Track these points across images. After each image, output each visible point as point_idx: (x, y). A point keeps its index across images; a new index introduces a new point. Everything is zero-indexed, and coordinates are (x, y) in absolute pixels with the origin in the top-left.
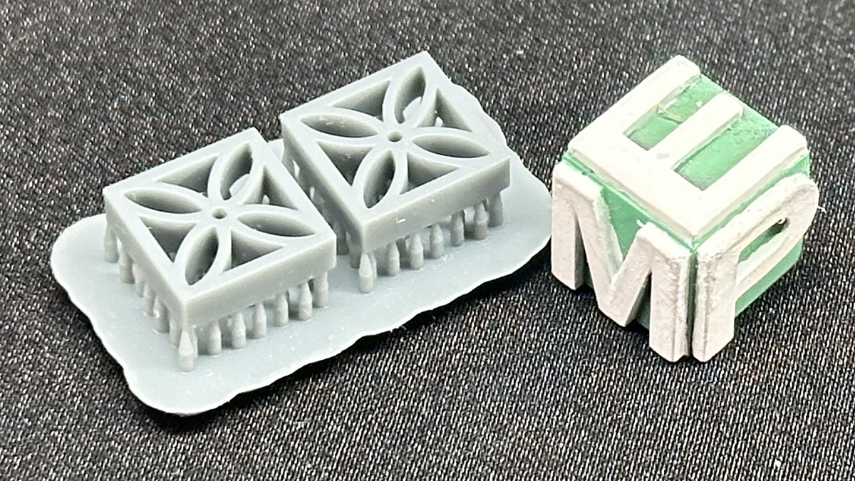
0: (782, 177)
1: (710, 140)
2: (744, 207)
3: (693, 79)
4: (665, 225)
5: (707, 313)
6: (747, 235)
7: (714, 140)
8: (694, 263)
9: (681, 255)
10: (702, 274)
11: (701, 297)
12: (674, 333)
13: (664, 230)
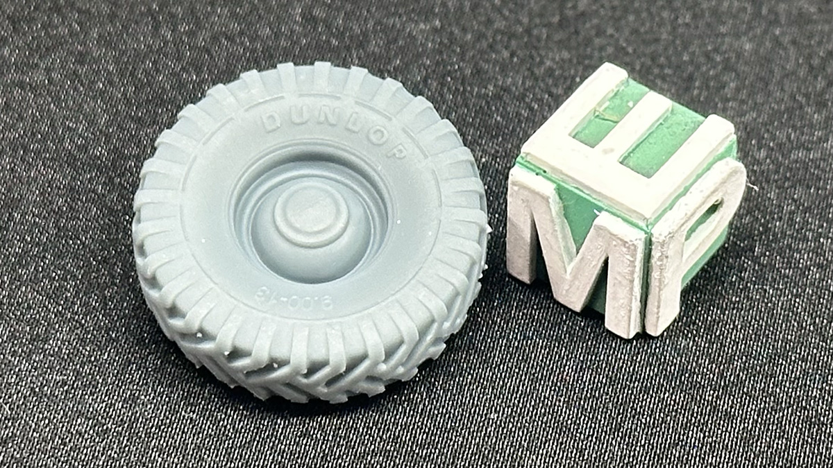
0: (716, 161)
1: (647, 135)
2: (686, 190)
3: (622, 83)
4: (618, 213)
5: (660, 290)
6: (692, 215)
7: (650, 134)
8: (649, 243)
9: (637, 238)
10: (656, 254)
11: (655, 275)
12: (630, 311)
13: (618, 217)
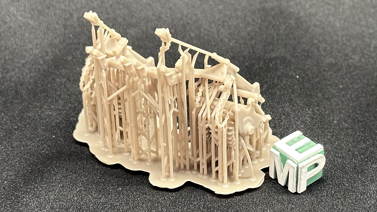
0: (317, 154)
1: (303, 146)
2: (309, 158)
3: (301, 135)
5: (300, 180)
6: (309, 163)
8: (298, 168)
9: (295, 166)
10: (299, 171)
11: (299, 176)
12: (293, 185)
13: (292, 161)
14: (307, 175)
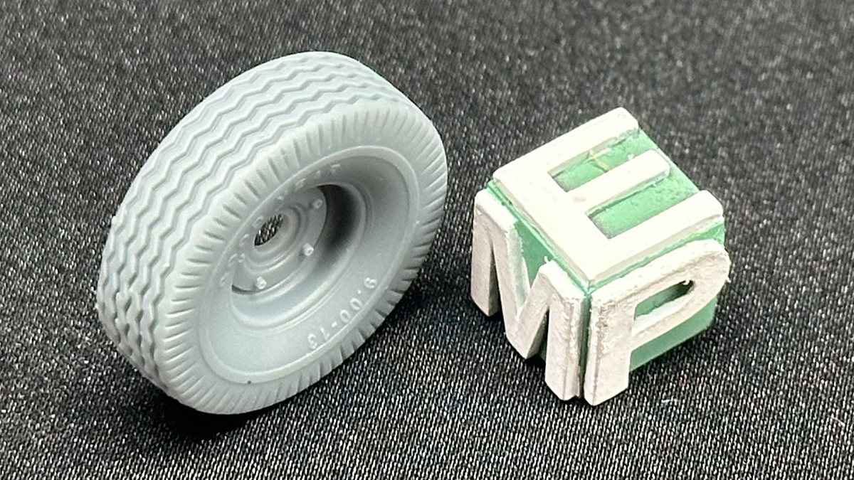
0: (692, 241)
1: (632, 193)
2: (648, 261)
3: (629, 133)
4: (566, 265)
5: (598, 358)
6: (645, 289)
7: (635, 194)
8: (587, 307)
10: (594, 319)
11: (593, 342)
13: (565, 269)
14: (635, 331)
